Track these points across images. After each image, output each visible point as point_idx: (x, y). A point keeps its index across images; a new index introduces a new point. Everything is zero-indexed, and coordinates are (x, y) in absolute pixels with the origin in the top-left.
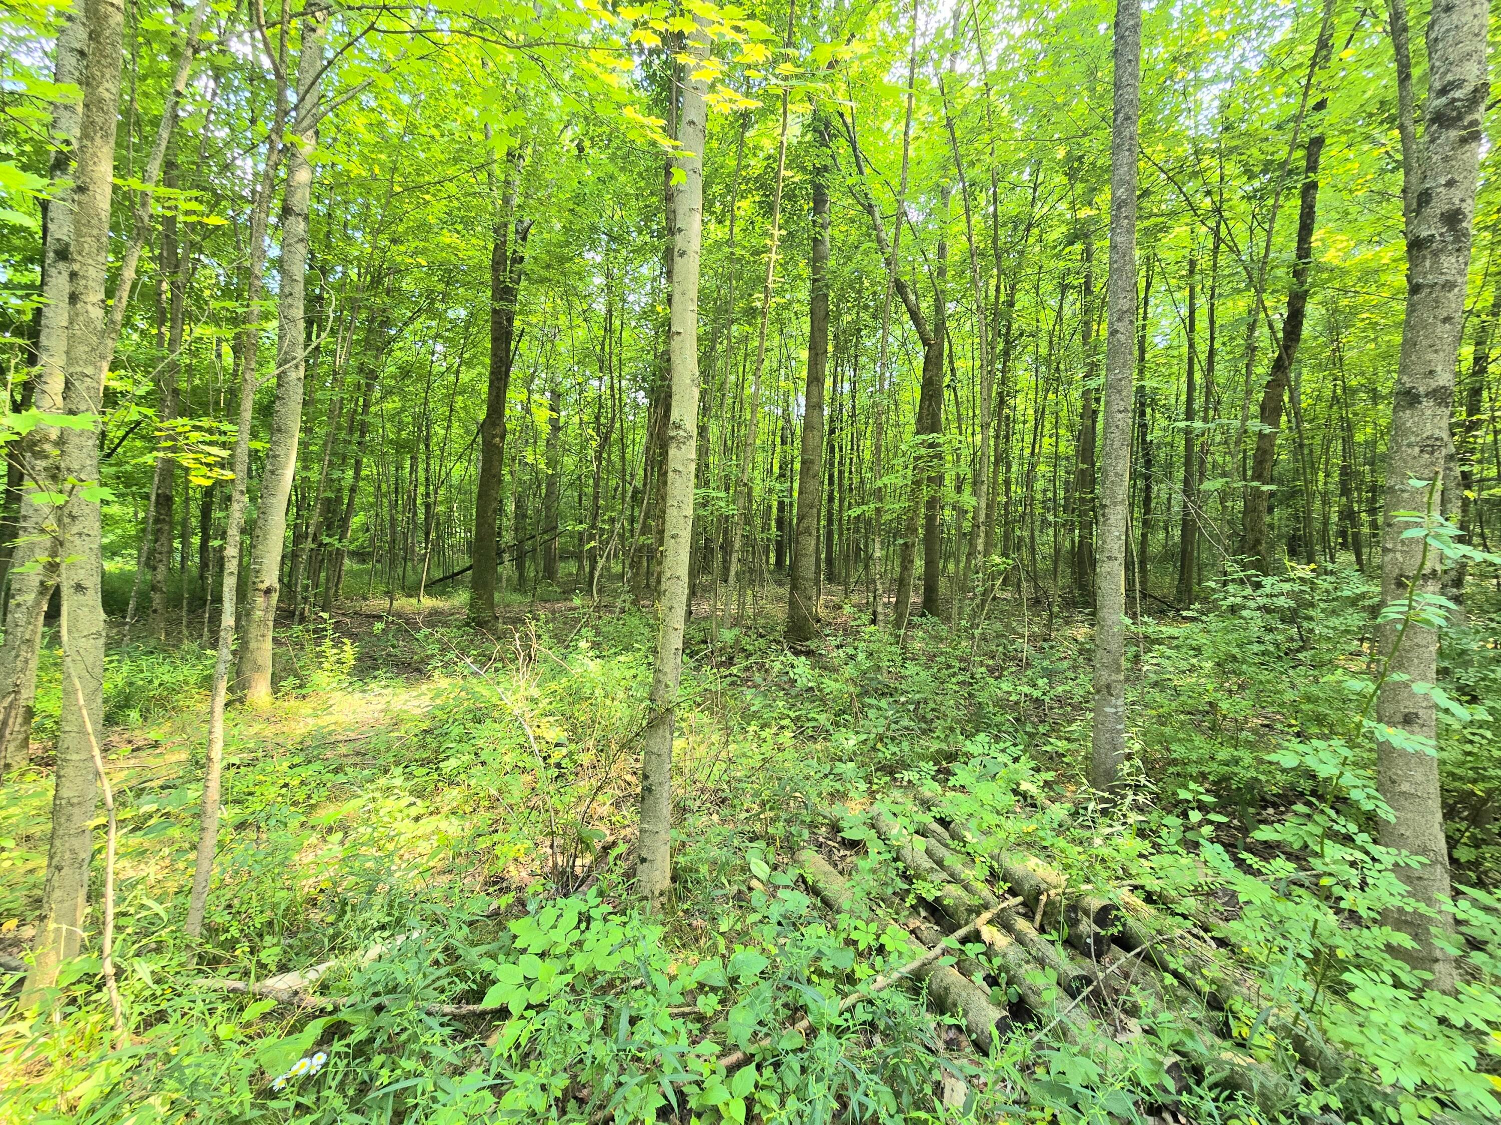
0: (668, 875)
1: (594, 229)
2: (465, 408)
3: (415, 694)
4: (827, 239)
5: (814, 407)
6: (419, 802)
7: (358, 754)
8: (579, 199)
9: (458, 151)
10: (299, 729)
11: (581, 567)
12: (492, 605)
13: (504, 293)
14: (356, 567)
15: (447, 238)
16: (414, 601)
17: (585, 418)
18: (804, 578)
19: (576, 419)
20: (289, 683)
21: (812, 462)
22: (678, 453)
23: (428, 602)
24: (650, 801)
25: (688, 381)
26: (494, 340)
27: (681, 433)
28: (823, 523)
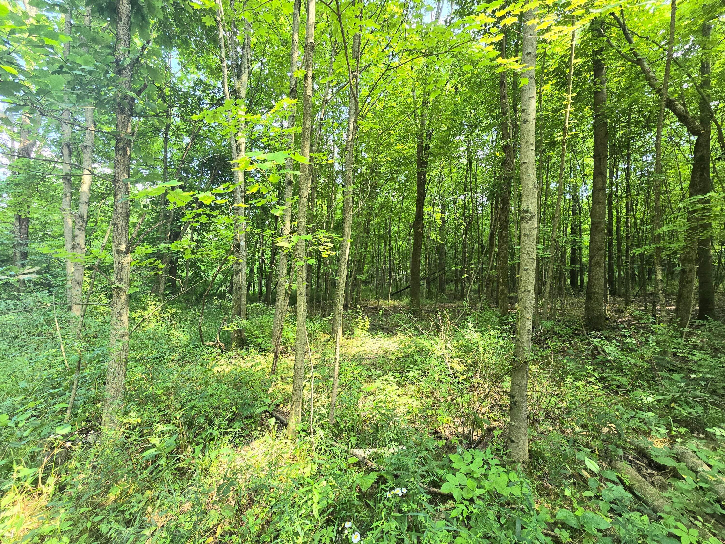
0: (527, 452)
1: (462, 124)
2: (405, 218)
3: (391, 341)
4: (605, 90)
5: (599, 190)
6: (400, 389)
7: (373, 364)
8: (455, 112)
9: (403, 108)
10: (353, 352)
11: (456, 287)
12: (419, 305)
13: (422, 164)
14: (364, 287)
15: (399, 147)
16: (386, 302)
17: (458, 215)
18: (595, 293)
19: (453, 216)
20: (348, 332)
21: (599, 223)
22: (527, 226)
23: (392, 303)
24: (515, 410)
25: (531, 187)
26: (418, 186)
27: (528, 214)
28: (607, 259)
